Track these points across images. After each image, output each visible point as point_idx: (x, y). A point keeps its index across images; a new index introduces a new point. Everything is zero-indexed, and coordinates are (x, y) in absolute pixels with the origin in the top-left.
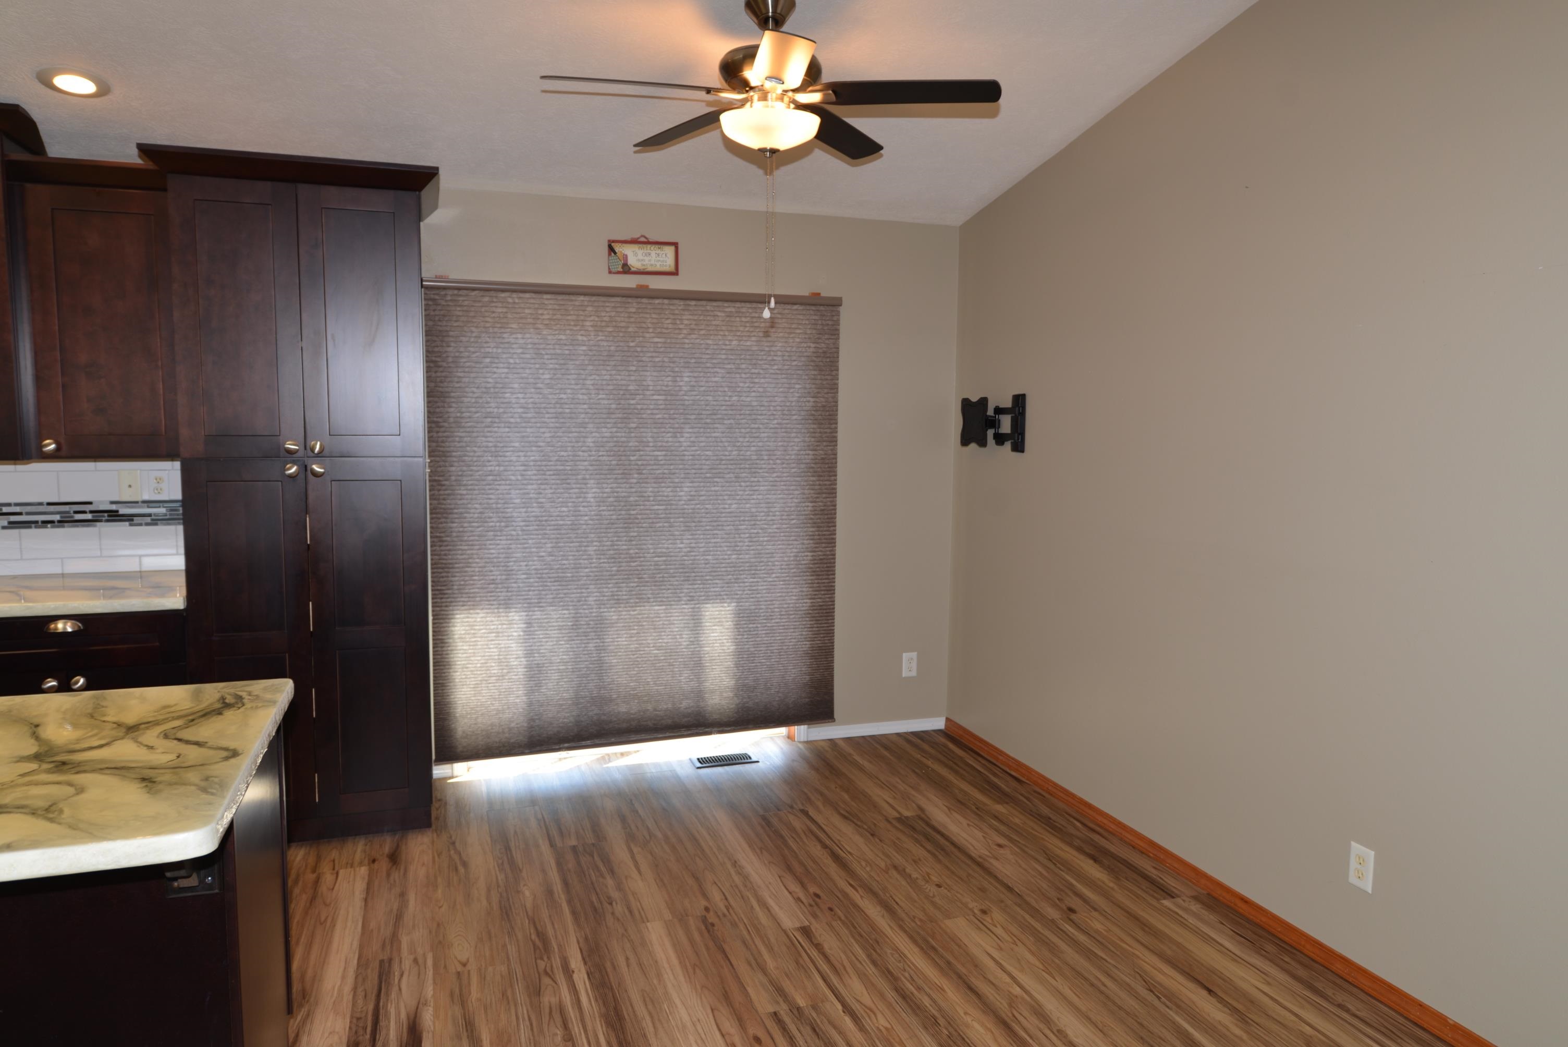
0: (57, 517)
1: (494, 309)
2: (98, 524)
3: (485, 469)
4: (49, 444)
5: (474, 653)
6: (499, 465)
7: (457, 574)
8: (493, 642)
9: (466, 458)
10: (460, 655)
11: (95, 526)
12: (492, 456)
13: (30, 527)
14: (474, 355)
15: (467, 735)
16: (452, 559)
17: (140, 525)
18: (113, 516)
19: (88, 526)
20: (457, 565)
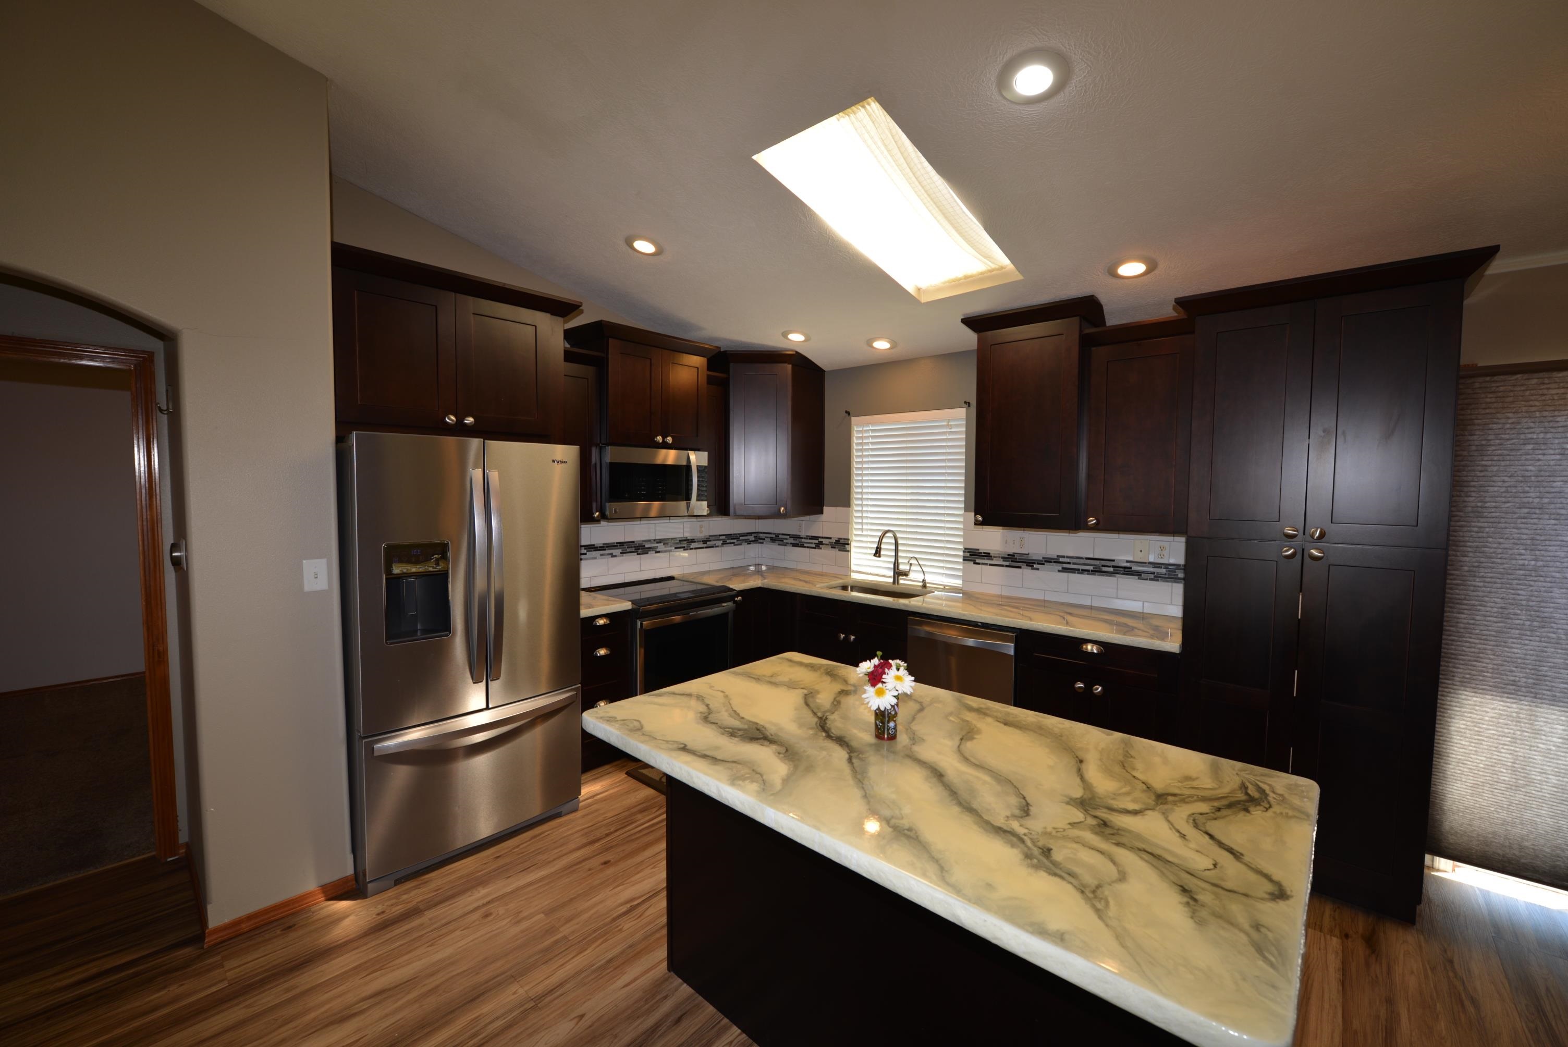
0: (1091, 568)
1: (1545, 392)
2: (1117, 575)
3: (1514, 562)
4: (1092, 521)
5: (1476, 751)
6: (1536, 560)
7: (1461, 666)
8: (1505, 747)
9: (1487, 549)
10: (1456, 749)
11: (1115, 577)
12: (1526, 549)
13: (1075, 573)
14: (1509, 442)
15: (1456, 832)
16: (1455, 650)
17: (1146, 579)
18: (1127, 571)
19: (1110, 576)
20: (1460, 657)
